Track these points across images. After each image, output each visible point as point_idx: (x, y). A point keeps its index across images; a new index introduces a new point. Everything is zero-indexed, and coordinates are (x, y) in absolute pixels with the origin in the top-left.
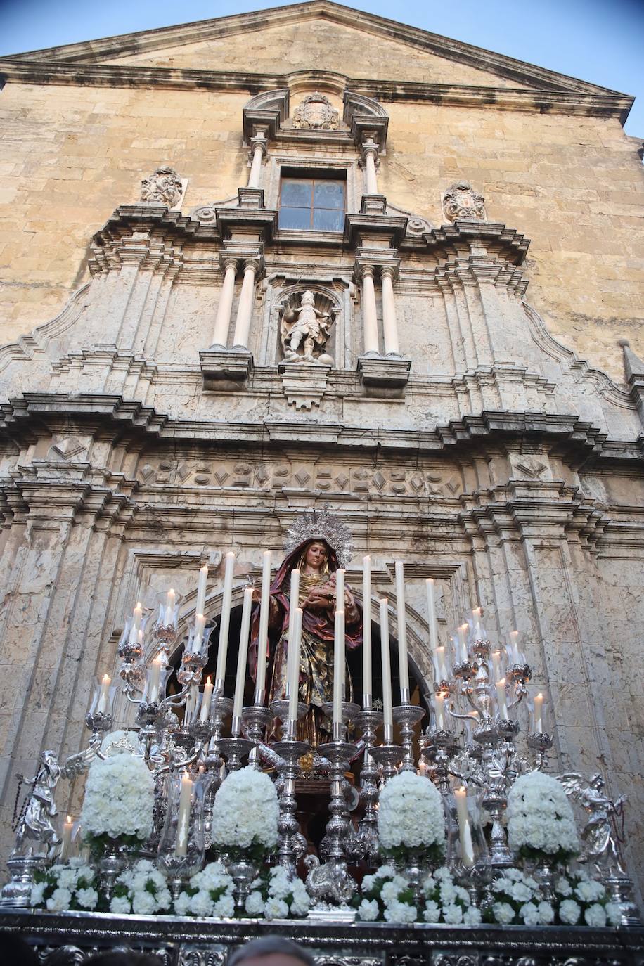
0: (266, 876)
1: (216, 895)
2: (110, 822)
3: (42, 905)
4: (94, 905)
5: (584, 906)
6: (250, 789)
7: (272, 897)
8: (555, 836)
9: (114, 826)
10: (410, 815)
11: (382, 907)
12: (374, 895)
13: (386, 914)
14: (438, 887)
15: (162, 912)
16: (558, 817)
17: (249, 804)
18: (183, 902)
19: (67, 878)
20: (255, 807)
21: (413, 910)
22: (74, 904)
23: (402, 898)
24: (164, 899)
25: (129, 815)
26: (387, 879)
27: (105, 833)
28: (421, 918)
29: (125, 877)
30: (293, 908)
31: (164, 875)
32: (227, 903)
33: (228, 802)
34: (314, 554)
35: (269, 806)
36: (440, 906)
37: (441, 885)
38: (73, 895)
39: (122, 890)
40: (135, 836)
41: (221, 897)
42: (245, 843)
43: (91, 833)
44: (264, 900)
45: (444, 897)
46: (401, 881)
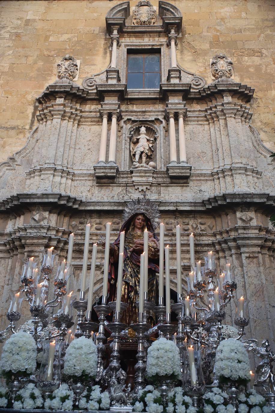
0: (90, 390)
1: (64, 399)
2: (13, 365)
4: (6, 406)
5: (250, 406)
6: (82, 348)
7: (91, 400)
8: (236, 371)
9: (15, 367)
10: (161, 360)
11: (145, 405)
12: (142, 400)
13: (147, 409)
15: (38, 408)
17: (81, 355)
18: (48, 403)
20: (84, 356)
21: (162, 407)
23: (156, 401)
24: (39, 402)
25: (22, 362)
26: (150, 392)
27: (10, 371)
28: (165, 411)
29: (21, 392)
30: (101, 405)
31: (40, 390)
32: (69, 403)
33: (71, 354)
34: (138, 221)
35: (91, 356)
36: (175, 405)
37: (176, 395)
39: (19, 398)
40: (25, 372)
41: (67, 401)
42: (79, 374)
43: (4, 371)
44: (87, 402)
45: (177, 400)
46: (157, 393)
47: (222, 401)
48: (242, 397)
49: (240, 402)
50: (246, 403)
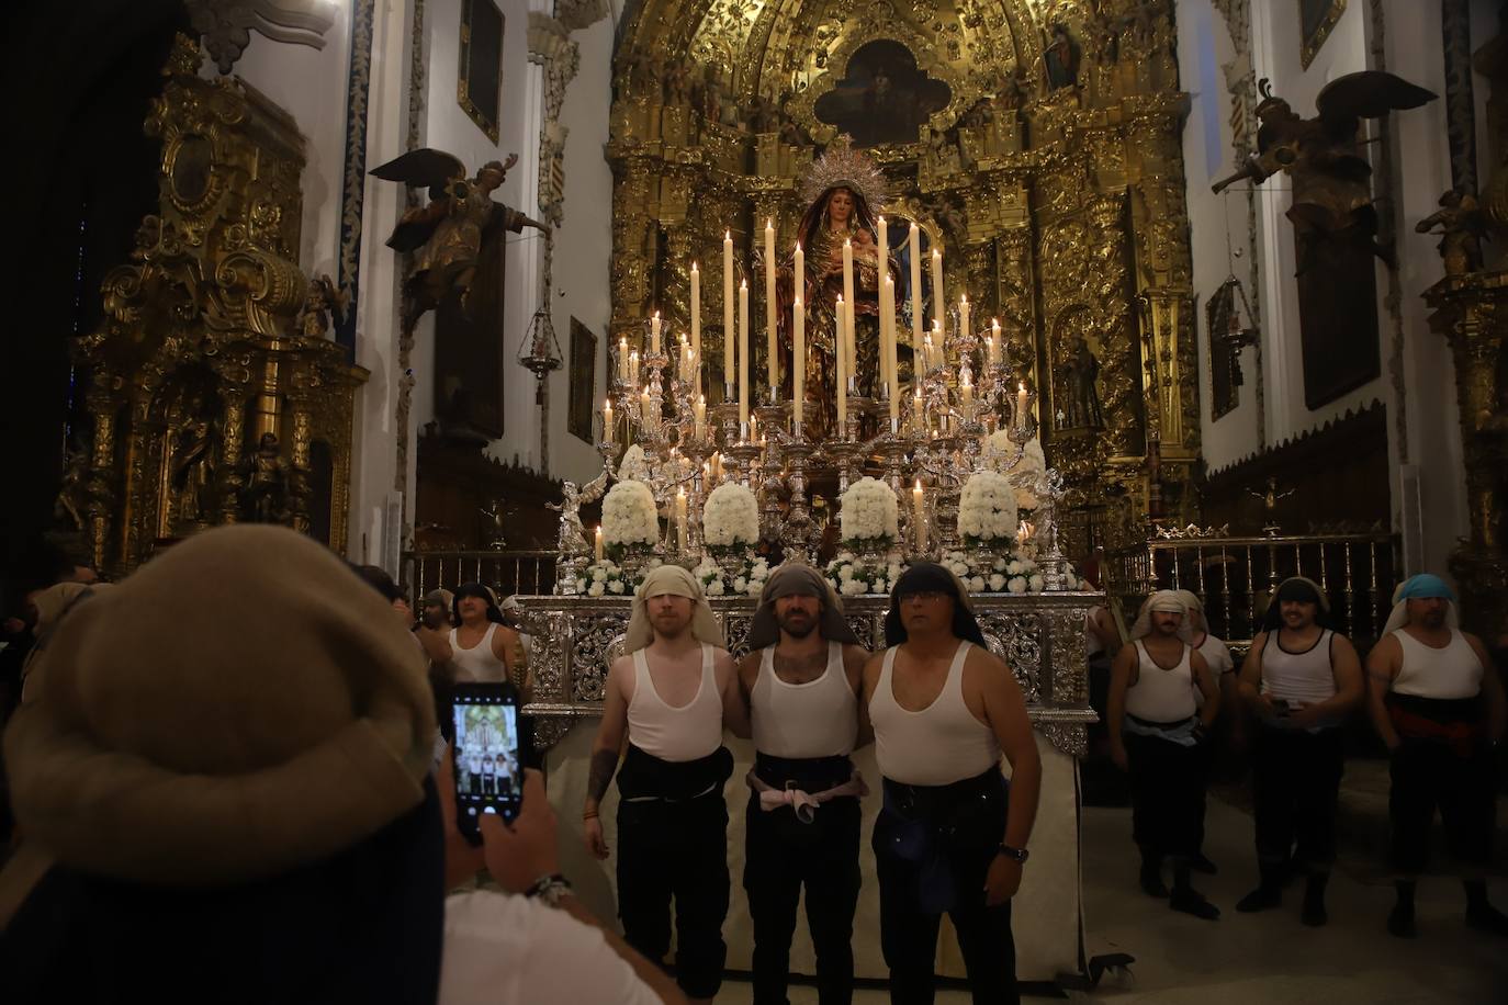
0: (750, 566)
1: (709, 580)
2: (623, 535)
3: (586, 593)
4: (622, 591)
5: (1009, 577)
6: (730, 500)
7: (753, 580)
8: (990, 526)
9: (626, 537)
10: (862, 514)
11: (839, 582)
14: (887, 568)
16: (996, 511)
17: (729, 513)
19: (599, 575)
21: (864, 586)
22: (607, 591)
23: (855, 577)
25: (636, 529)
26: (847, 563)
27: (621, 543)
28: (870, 591)
32: (718, 586)
33: (712, 512)
38: (606, 586)
40: (644, 543)
41: (714, 582)
42: (728, 543)
44: (747, 582)
45: (890, 574)
46: (859, 564)
47: (966, 573)
48: (1001, 564)
49: (995, 572)
50: (1004, 573)
